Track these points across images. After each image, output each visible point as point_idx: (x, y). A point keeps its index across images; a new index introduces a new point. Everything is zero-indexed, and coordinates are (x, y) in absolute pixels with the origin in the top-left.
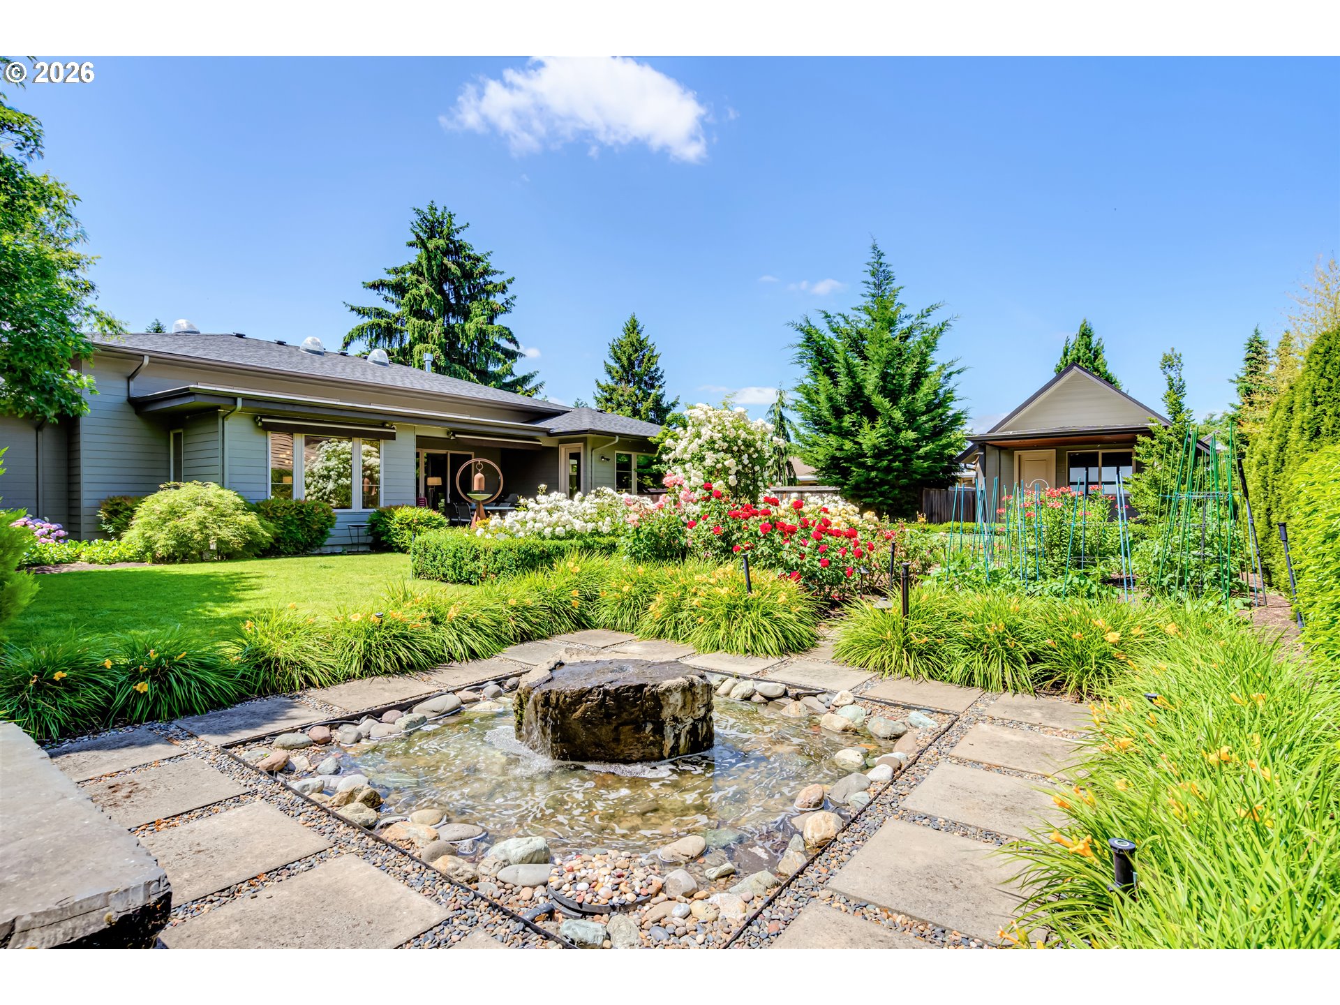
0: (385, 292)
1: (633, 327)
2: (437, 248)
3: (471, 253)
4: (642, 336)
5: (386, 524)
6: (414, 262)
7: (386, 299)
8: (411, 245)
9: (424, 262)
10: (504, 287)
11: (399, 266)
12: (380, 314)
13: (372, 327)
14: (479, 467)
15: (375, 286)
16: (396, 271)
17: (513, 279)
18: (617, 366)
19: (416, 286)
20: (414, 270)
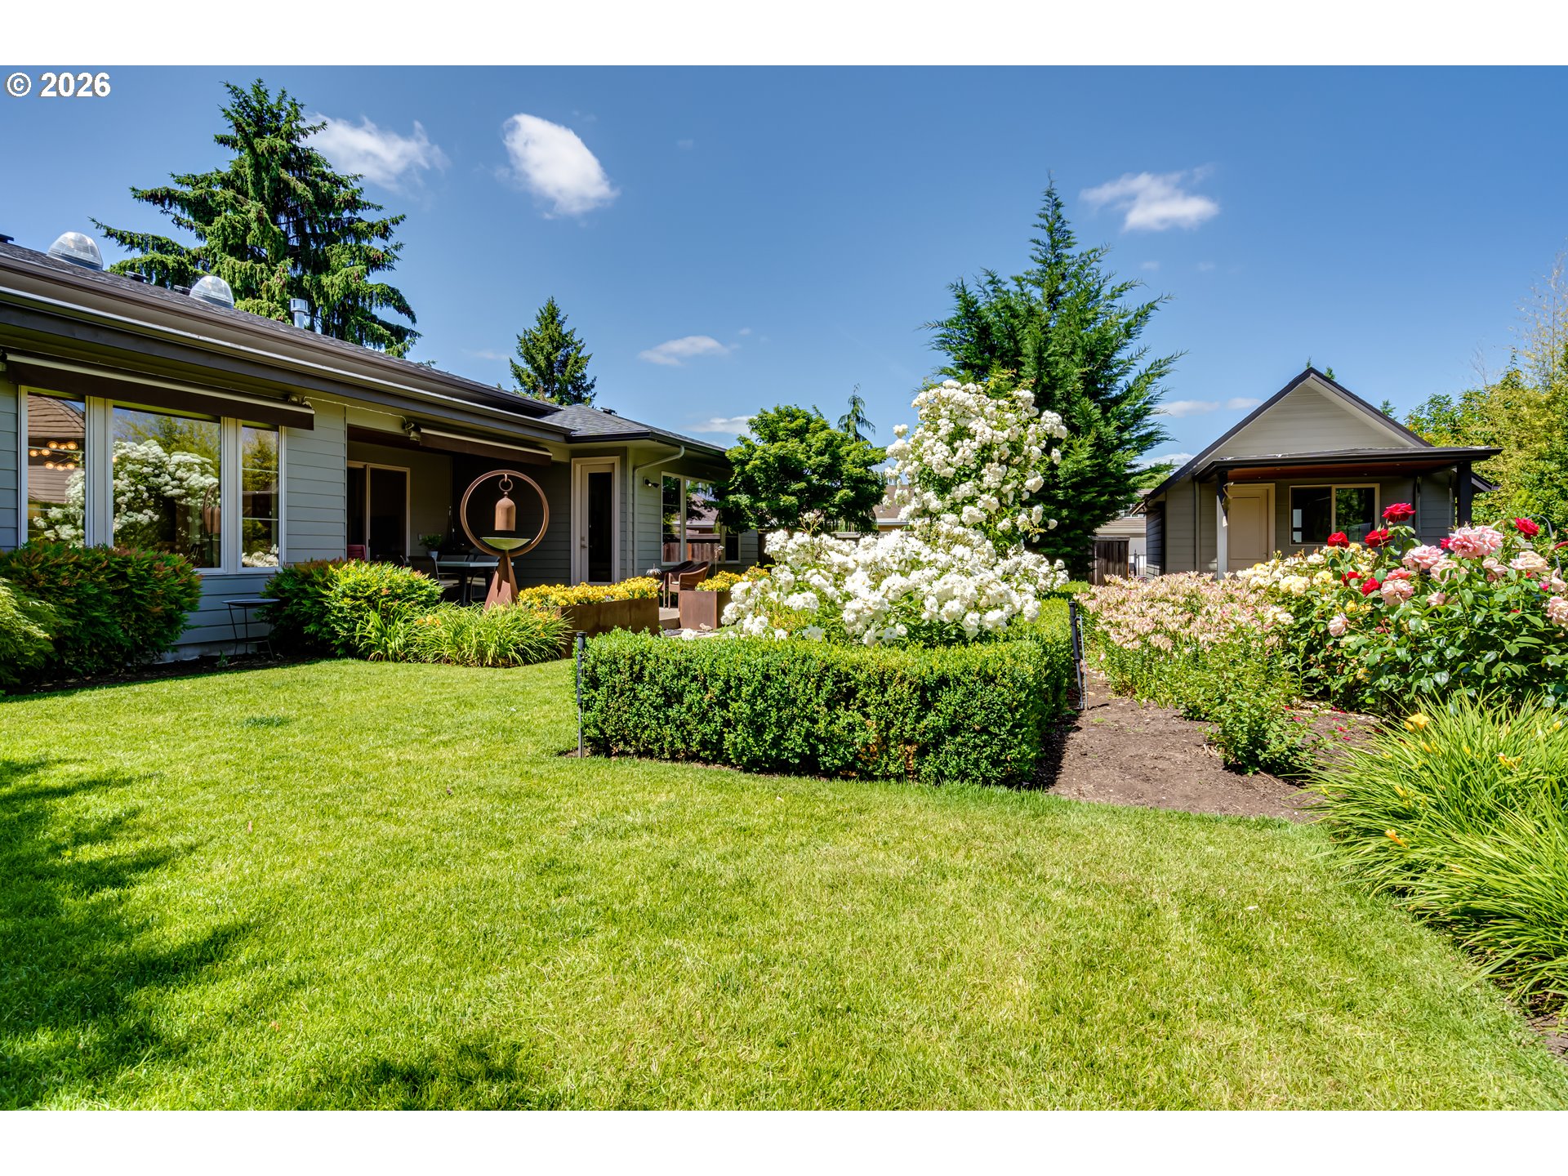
0: (177, 210)
1: (551, 316)
2: (272, 151)
3: (328, 171)
4: (565, 329)
5: (318, 599)
6: (227, 169)
7: (179, 222)
8: (223, 141)
9: (248, 172)
10: (386, 228)
11: (199, 174)
12: (162, 246)
13: (149, 266)
14: (506, 485)
15: (155, 198)
16: (194, 181)
17: (403, 218)
18: (528, 368)
19: (233, 207)
20: (226, 183)
